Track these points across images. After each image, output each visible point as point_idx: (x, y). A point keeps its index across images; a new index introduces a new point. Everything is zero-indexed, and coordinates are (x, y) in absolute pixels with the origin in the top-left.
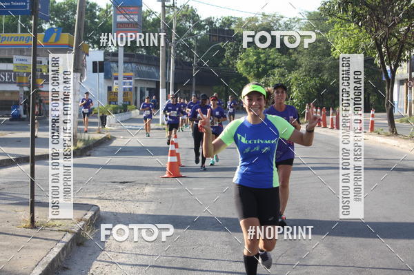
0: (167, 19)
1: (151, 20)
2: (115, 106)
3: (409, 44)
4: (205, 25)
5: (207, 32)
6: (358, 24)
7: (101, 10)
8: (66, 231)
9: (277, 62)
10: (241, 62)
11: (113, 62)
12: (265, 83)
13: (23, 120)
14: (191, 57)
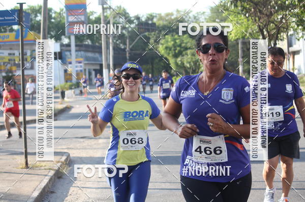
0: (106, 17)
1: (94, 19)
2: (71, 84)
3: (284, 28)
4: (134, 20)
5: (136, 25)
6: (245, 15)
7: (55, 13)
8: (50, 169)
9: (189, 45)
10: (162, 47)
11: (67, 51)
12: (181, 61)
14: (125, 44)
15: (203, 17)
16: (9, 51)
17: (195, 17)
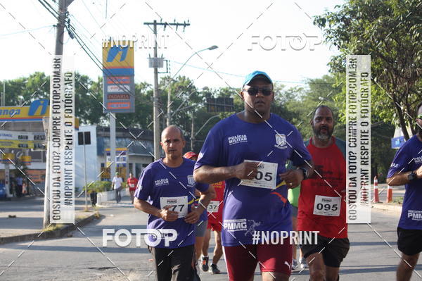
1: (146, 93)
2: (108, 183)
4: (203, 97)
5: (205, 104)
7: (92, 83)
11: (106, 137)
13: (10, 199)
14: (189, 130)
15: (299, 95)
16: (19, 134)
17: (288, 95)
